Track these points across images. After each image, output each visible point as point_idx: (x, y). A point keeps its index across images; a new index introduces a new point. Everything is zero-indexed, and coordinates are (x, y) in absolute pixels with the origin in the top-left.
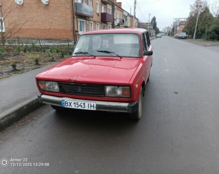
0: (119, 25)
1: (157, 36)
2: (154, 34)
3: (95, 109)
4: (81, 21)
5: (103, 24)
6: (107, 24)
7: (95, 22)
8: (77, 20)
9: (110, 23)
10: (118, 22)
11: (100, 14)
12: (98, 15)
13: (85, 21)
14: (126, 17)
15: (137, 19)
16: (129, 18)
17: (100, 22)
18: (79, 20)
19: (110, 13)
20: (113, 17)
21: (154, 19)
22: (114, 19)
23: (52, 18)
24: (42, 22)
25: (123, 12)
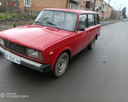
0: (97, 10)
1: (124, 20)
2: (122, 19)
3: (20, 64)
4: (72, 5)
5: (86, 8)
6: (89, 9)
7: (81, 6)
8: (70, 4)
9: (92, 8)
10: (97, 8)
11: (86, 2)
12: (84, 2)
13: (75, 5)
14: (104, 5)
15: (112, 8)
16: (105, 6)
17: (85, 6)
18: (71, 4)
19: (93, 2)
20: (95, 4)
21: (125, 9)
22: (95, 6)
23: (55, 1)
24: (50, 3)
25: (102, 2)
